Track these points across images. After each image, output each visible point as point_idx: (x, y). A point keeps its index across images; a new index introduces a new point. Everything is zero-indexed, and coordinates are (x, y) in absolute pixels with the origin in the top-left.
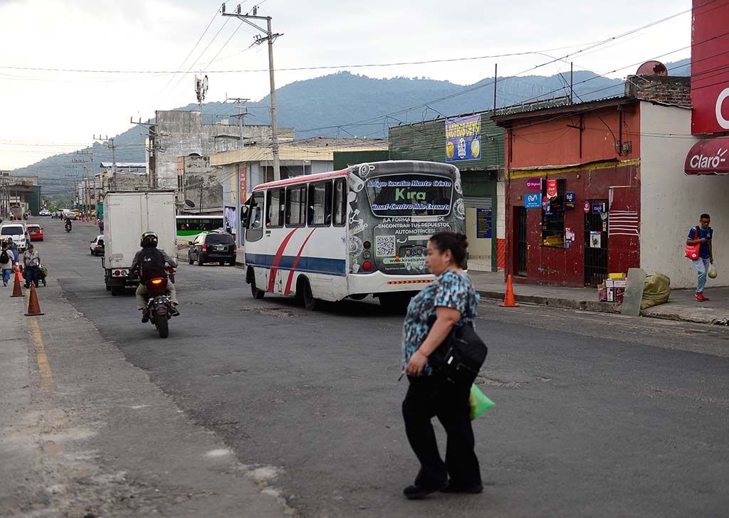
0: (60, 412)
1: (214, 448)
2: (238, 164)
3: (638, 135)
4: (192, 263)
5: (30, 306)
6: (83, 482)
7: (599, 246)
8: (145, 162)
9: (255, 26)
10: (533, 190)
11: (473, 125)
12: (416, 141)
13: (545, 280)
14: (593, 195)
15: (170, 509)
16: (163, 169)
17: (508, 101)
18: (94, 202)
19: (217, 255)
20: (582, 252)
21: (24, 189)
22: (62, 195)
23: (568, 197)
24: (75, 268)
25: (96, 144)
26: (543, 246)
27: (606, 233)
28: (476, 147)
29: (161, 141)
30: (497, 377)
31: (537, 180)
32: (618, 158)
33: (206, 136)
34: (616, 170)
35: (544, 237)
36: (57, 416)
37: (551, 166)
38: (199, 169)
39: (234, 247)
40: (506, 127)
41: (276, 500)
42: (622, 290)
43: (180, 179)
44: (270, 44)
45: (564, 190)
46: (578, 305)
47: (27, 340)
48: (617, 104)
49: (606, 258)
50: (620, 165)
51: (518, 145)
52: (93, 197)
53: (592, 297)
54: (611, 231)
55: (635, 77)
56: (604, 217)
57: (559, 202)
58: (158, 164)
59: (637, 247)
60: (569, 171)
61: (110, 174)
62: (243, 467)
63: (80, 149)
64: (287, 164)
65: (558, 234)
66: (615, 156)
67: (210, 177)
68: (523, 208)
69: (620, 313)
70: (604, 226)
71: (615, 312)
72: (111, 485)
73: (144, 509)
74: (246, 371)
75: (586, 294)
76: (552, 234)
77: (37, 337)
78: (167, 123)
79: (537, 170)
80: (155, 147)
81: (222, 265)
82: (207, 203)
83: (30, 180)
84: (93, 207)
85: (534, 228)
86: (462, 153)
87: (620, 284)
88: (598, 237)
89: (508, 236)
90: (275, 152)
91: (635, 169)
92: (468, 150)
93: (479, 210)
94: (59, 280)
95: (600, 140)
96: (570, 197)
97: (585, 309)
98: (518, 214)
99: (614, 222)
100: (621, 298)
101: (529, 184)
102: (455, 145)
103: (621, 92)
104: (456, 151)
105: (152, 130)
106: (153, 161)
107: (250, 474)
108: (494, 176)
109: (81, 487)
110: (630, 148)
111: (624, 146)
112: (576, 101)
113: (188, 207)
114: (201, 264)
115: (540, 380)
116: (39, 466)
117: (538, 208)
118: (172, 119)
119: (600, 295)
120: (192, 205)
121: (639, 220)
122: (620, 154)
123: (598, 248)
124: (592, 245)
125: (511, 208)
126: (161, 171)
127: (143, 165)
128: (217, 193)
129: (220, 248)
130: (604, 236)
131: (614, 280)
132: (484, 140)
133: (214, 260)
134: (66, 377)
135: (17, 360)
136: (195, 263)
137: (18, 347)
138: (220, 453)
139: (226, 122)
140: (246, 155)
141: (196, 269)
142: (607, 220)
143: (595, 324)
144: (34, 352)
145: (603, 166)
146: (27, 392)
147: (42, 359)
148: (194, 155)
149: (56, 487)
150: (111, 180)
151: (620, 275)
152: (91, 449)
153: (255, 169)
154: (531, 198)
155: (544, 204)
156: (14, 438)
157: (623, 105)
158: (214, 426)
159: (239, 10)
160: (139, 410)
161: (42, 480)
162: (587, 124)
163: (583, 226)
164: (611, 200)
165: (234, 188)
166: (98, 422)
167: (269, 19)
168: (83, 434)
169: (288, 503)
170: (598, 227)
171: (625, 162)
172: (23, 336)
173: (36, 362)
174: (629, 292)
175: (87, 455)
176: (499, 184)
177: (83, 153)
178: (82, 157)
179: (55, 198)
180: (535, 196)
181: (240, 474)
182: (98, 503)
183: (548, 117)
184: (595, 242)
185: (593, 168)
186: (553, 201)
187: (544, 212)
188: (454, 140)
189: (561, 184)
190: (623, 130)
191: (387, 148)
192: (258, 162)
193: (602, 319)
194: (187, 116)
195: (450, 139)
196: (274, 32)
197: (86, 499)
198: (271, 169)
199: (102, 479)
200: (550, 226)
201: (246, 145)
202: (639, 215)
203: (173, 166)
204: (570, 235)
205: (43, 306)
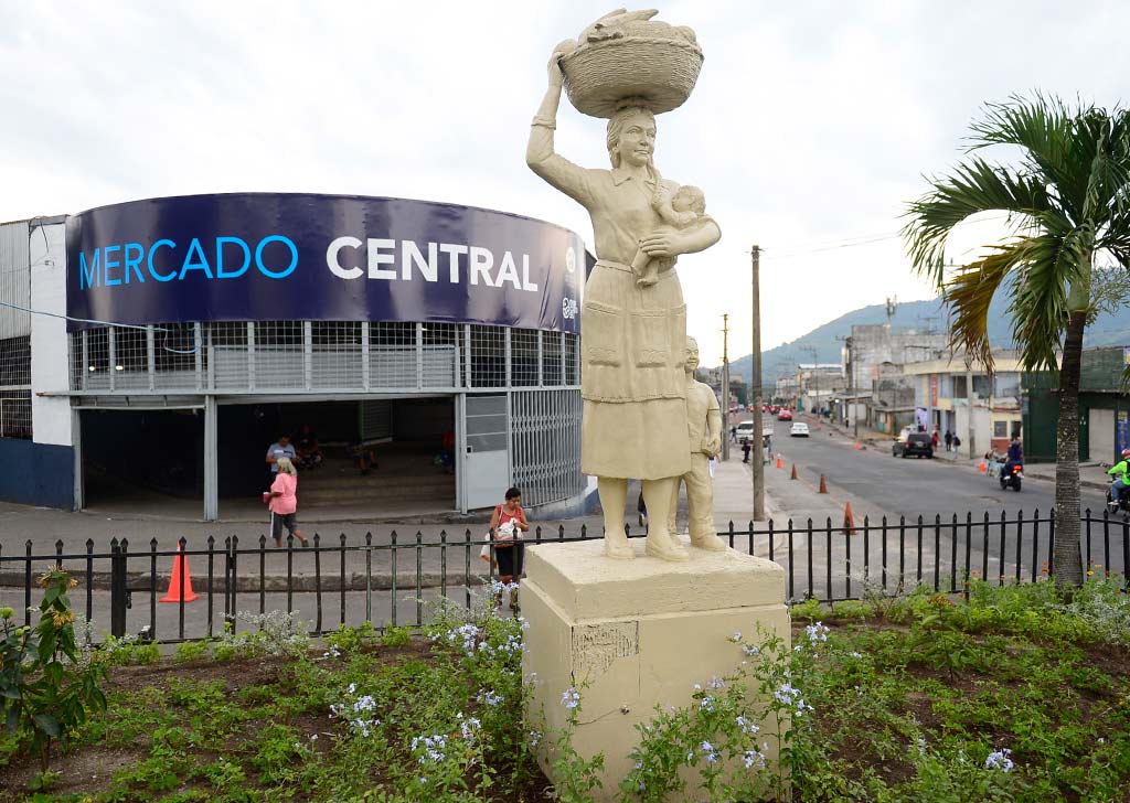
2: (929, 375)
4: (895, 455)
5: (821, 487)
8: (841, 364)
16: (858, 373)
19: (916, 450)
29: (856, 352)
33: (895, 346)
38: (892, 375)
43: (874, 381)
58: (854, 369)
61: (807, 374)
67: (902, 382)
78: (861, 335)
80: (852, 357)
81: (920, 457)
82: (898, 402)
105: (847, 340)
106: (849, 367)
113: (880, 406)
114: (904, 457)
118: (865, 332)
120: (886, 405)
127: (839, 367)
128: (909, 394)
129: (919, 444)
133: (914, 454)
136: (899, 455)
139: (912, 332)
140: (937, 367)
141: (899, 460)
148: (886, 363)
150: (808, 379)
153: (946, 379)
165: (926, 392)
192: (949, 373)
194: (878, 329)
198: (962, 380)
203: (868, 372)
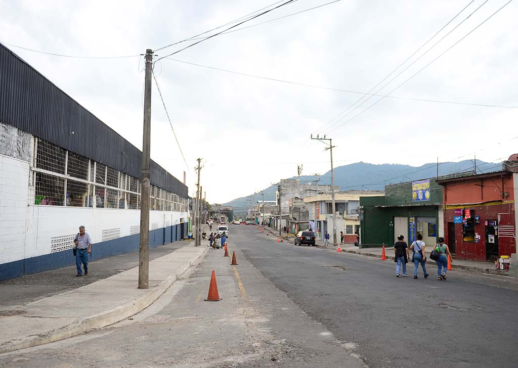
0: (252, 309)
1: (323, 331)
2: (316, 202)
3: (513, 189)
4: (296, 244)
5: (233, 261)
6: (267, 343)
7: (493, 242)
8: (275, 200)
9: (324, 143)
10: (458, 215)
11: (427, 185)
12: (398, 192)
13: (465, 258)
14: (490, 217)
15: (309, 360)
16: (283, 203)
17: (444, 174)
18: (254, 217)
19: (307, 241)
20: (484, 244)
21: (226, 211)
22: (241, 214)
23: (476, 218)
24: (247, 245)
25: (255, 193)
26: (464, 241)
27: (497, 236)
28: (428, 195)
29: (282, 192)
30: (454, 305)
31: (460, 210)
32: (502, 200)
33: (301, 190)
34: (501, 205)
35: (464, 237)
36: (251, 311)
37: (467, 204)
38: (299, 204)
39: (314, 238)
40: (444, 186)
41: (358, 359)
42: (508, 264)
43: (290, 208)
44: (331, 150)
45: (474, 215)
46: (484, 270)
47: (233, 275)
48: (501, 174)
49: (498, 248)
50: (503, 203)
51: (449, 193)
52: (254, 215)
53: (492, 267)
54: (500, 235)
55: (507, 162)
56: (496, 228)
57: (471, 221)
58: (281, 201)
59: (514, 243)
60: (476, 206)
61: (261, 206)
62: (339, 342)
63: (249, 195)
64: (338, 202)
65: (471, 235)
66: (501, 199)
67: (303, 207)
68: (453, 223)
69: (507, 275)
70: (496, 232)
71: (505, 275)
72: (280, 345)
73: (298, 359)
74: (330, 295)
75: (489, 265)
76: (468, 236)
77: (237, 274)
78: (285, 185)
79: (459, 205)
80: (281, 195)
81: (309, 246)
82: (302, 218)
83: (229, 208)
84: (254, 219)
85: (459, 233)
86: (421, 197)
87: (507, 261)
88: (493, 238)
89: (445, 236)
90: (333, 197)
91: (512, 205)
92: (424, 196)
93: (429, 224)
94: (242, 250)
95: (492, 192)
96: (477, 218)
97: (488, 273)
98: (450, 226)
99: (501, 231)
100: (508, 268)
101: (456, 212)
102: (417, 194)
103: (501, 169)
104: (418, 196)
105: (279, 187)
106: (279, 200)
107: (343, 345)
108: (437, 208)
109: (267, 345)
110: (509, 195)
111: (505, 194)
112: (479, 173)
113: (293, 220)
114: (300, 245)
115: (476, 308)
116: (247, 334)
117: (461, 223)
118: (287, 183)
119: (496, 266)
120: (296, 219)
121: (515, 230)
122: (503, 198)
123: (493, 243)
124: (490, 242)
125: (447, 223)
126: (282, 204)
127: (275, 202)
128: (306, 214)
129: (308, 238)
130: (496, 237)
131: (503, 259)
132: (431, 192)
133: (306, 243)
134: (252, 293)
135: (230, 284)
136: (297, 244)
137: (230, 279)
138: (326, 334)
139: (310, 184)
140: (319, 198)
141: (298, 247)
142: (497, 229)
143: (496, 280)
144: (236, 281)
145: (494, 204)
146: (236, 299)
147: (240, 284)
148: (297, 198)
149: (256, 344)
150: (261, 208)
151: (507, 257)
152: (268, 327)
153: (323, 204)
154: (457, 219)
155: (464, 221)
156: (234, 319)
157: (504, 175)
158: (320, 320)
159: (318, 137)
160: (285, 310)
161: (250, 340)
162: (485, 184)
163: (485, 232)
164: (499, 220)
165: (314, 212)
166: (269, 315)
167: (331, 140)
168: (264, 320)
169: (364, 362)
170: (493, 233)
171: (506, 202)
172: (231, 273)
173: (238, 285)
174: (512, 265)
175: (267, 330)
176: (439, 212)
177: (250, 197)
178: (250, 199)
179: (238, 215)
180: (459, 217)
181: (338, 345)
182: (276, 353)
183: (464, 181)
184: (491, 240)
185: (489, 204)
186: (468, 220)
187: (464, 225)
188: (417, 191)
189: (472, 212)
190: (504, 186)
191: (384, 195)
192: (325, 201)
193: (499, 278)
194: (294, 182)
195: (415, 191)
196: (333, 146)
197: (270, 351)
198: (330, 204)
199: (275, 342)
200: (467, 232)
201: (319, 193)
202: (515, 228)
203: (287, 202)
204: (477, 236)
205: (237, 261)
